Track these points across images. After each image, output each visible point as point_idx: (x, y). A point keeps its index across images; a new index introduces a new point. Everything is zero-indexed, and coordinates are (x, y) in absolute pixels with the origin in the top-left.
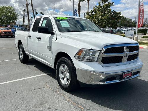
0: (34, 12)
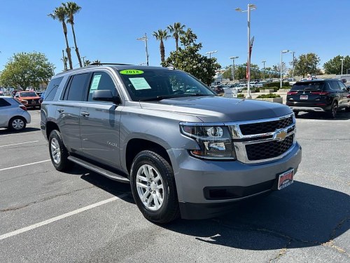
0: (80, 62)
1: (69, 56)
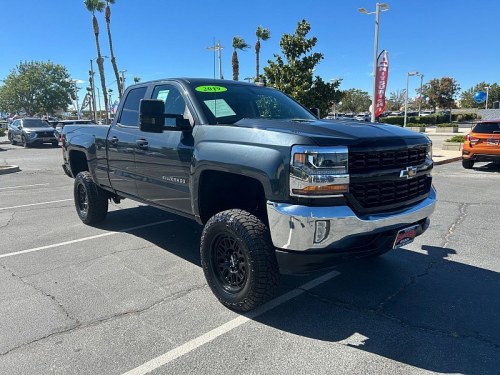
0: (118, 79)
1: (101, 69)
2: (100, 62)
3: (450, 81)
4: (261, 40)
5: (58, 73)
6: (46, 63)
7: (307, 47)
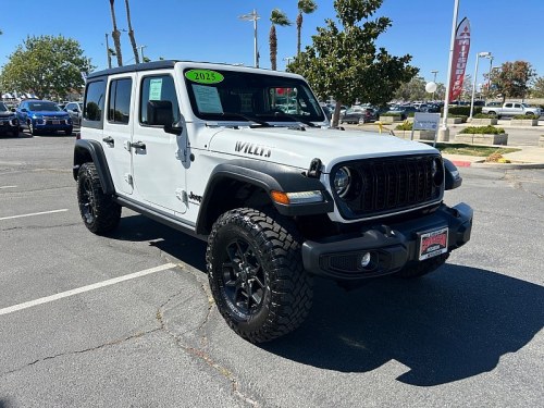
1: (117, 44)
2: (116, 35)
3: (524, 65)
4: (304, 14)
5: (70, 49)
6: (57, 37)
7: (369, 9)
